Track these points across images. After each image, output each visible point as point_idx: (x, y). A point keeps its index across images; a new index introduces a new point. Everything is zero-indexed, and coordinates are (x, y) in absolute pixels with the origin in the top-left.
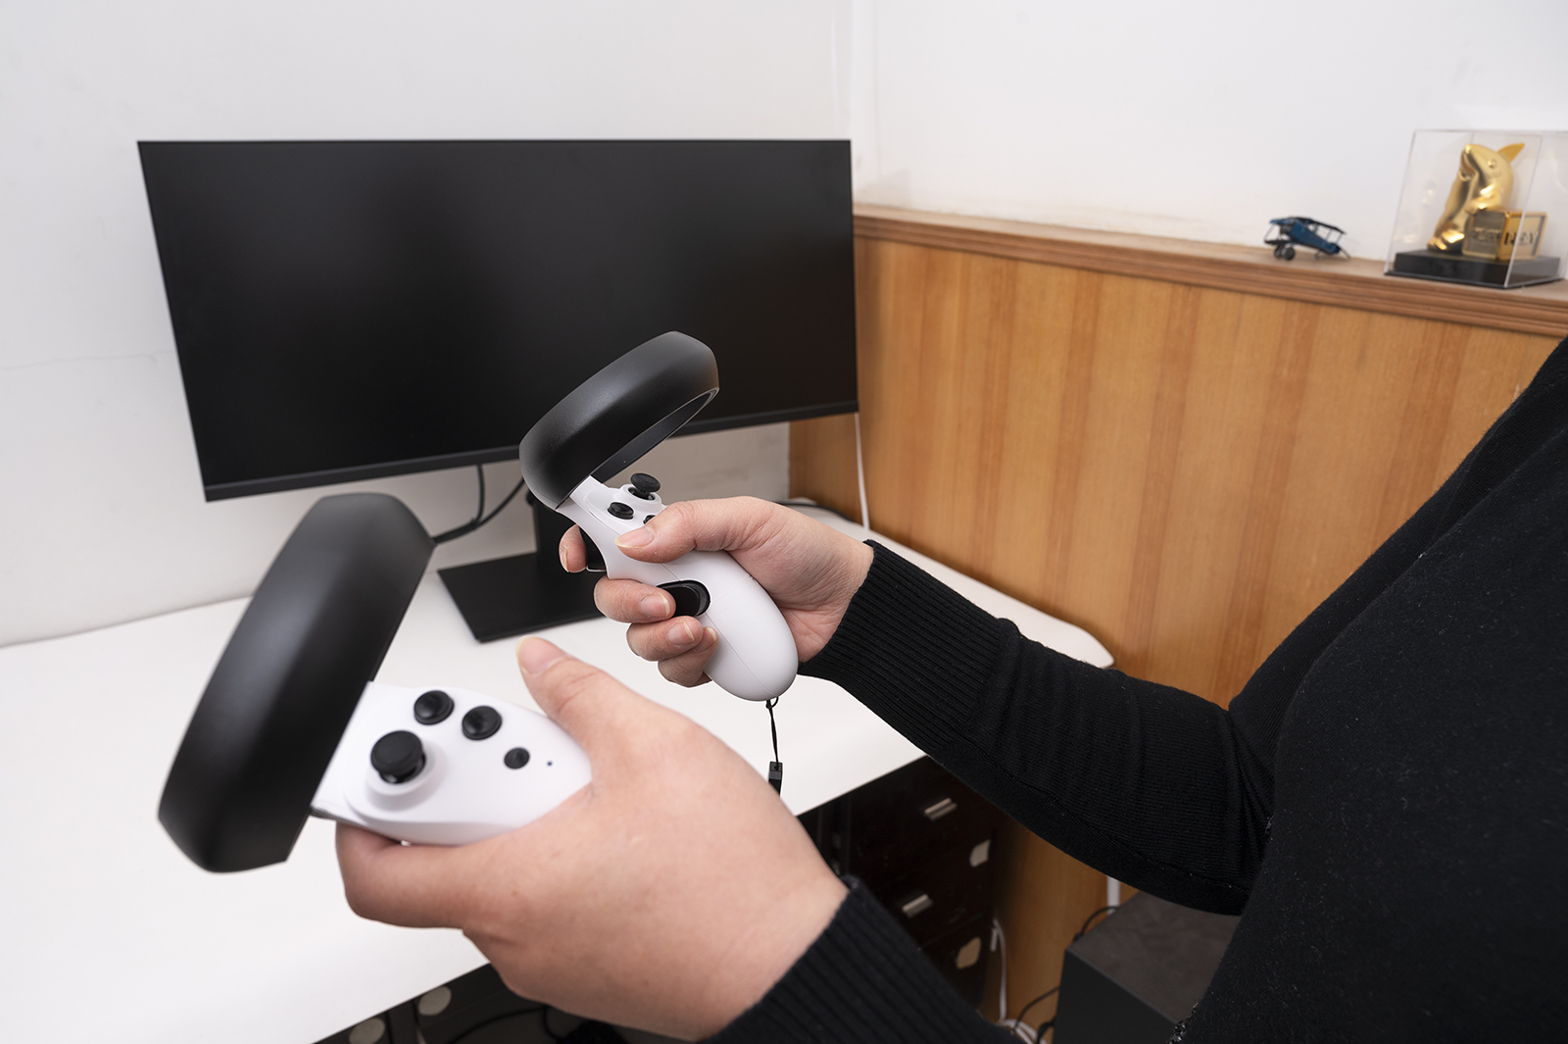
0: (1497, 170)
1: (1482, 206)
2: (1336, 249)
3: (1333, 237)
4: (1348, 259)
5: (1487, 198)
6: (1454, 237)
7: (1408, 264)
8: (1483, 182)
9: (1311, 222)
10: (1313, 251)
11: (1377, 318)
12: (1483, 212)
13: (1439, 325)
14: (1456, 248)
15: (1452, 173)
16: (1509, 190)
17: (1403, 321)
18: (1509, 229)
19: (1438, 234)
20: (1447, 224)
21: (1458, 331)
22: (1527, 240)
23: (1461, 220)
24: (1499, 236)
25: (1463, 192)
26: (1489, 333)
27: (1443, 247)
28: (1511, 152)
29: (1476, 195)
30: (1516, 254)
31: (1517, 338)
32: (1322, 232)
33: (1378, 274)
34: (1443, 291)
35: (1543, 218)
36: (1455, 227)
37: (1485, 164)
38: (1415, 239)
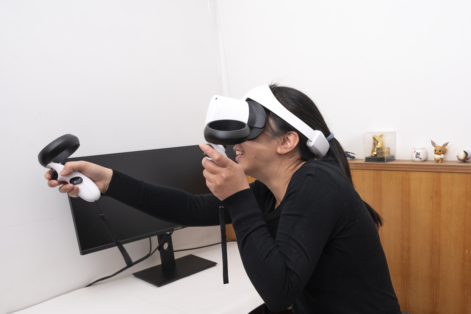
0: (379, 140)
1: (378, 147)
2: (354, 157)
3: (353, 155)
4: (357, 159)
5: (379, 146)
6: (375, 153)
7: (368, 159)
8: (377, 143)
9: (348, 152)
10: (350, 158)
11: (365, 171)
12: (378, 148)
13: (376, 171)
14: (376, 155)
15: (372, 141)
16: (382, 144)
17: (369, 171)
18: (384, 151)
19: (372, 153)
20: (373, 151)
21: (379, 172)
22: (387, 153)
23: (375, 150)
24: (382, 152)
25: (375, 145)
26: (384, 171)
27: (373, 155)
28: (381, 136)
29: (377, 145)
30: (386, 156)
31: (389, 171)
32: (351, 154)
33: (363, 162)
34: (375, 164)
35: (389, 148)
36: (375, 151)
37: (377, 139)
38: (369, 155)
